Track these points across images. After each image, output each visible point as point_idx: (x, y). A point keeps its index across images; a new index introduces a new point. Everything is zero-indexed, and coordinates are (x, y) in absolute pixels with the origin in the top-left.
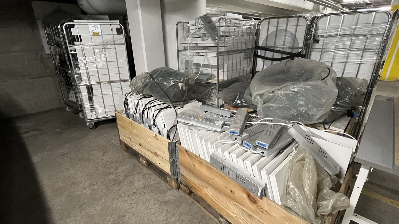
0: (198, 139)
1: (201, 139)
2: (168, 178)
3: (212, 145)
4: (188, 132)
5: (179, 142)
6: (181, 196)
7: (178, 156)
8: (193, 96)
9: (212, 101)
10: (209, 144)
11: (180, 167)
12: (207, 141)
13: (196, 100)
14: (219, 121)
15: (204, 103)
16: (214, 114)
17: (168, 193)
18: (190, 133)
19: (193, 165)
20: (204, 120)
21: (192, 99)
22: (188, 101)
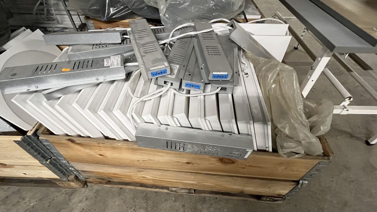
0: (87, 114)
1: (94, 110)
2: (58, 183)
3: (124, 113)
4: (53, 107)
5: (43, 129)
6: (97, 191)
7: (58, 152)
8: (11, 22)
9: (58, 23)
10: (117, 112)
11: (72, 164)
12: (109, 109)
13: (24, 28)
14: (109, 57)
15: (45, 31)
16: (86, 47)
17: (73, 201)
18: (57, 107)
19: (100, 155)
20: (76, 67)
21: (13, 28)
22: (7, 36)
